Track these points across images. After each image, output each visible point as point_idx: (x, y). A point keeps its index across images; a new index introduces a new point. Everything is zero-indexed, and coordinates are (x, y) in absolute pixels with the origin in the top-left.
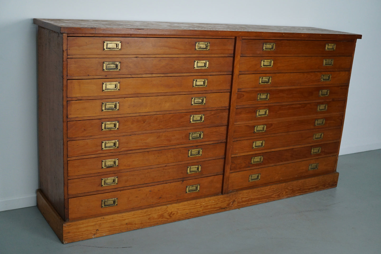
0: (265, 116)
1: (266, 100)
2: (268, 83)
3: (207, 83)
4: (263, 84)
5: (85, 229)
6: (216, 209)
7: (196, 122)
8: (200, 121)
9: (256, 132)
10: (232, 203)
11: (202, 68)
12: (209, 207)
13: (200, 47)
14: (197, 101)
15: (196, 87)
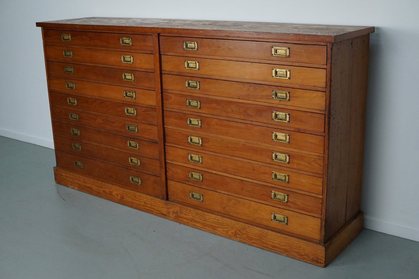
0: (198, 127)
1: (197, 108)
2: (196, 89)
3: (133, 78)
4: (191, 88)
5: (65, 178)
6: (158, 212)
7: (130, 114)
8: (133, 115)
9: (190, 143)
10: (171, 213)
11: (128, 62)
12: (149, 206)
13: (125, 42)
14: (130, 95)
15: (125, 80)
